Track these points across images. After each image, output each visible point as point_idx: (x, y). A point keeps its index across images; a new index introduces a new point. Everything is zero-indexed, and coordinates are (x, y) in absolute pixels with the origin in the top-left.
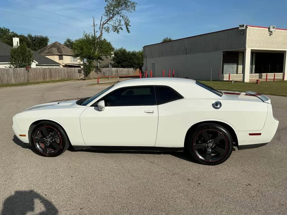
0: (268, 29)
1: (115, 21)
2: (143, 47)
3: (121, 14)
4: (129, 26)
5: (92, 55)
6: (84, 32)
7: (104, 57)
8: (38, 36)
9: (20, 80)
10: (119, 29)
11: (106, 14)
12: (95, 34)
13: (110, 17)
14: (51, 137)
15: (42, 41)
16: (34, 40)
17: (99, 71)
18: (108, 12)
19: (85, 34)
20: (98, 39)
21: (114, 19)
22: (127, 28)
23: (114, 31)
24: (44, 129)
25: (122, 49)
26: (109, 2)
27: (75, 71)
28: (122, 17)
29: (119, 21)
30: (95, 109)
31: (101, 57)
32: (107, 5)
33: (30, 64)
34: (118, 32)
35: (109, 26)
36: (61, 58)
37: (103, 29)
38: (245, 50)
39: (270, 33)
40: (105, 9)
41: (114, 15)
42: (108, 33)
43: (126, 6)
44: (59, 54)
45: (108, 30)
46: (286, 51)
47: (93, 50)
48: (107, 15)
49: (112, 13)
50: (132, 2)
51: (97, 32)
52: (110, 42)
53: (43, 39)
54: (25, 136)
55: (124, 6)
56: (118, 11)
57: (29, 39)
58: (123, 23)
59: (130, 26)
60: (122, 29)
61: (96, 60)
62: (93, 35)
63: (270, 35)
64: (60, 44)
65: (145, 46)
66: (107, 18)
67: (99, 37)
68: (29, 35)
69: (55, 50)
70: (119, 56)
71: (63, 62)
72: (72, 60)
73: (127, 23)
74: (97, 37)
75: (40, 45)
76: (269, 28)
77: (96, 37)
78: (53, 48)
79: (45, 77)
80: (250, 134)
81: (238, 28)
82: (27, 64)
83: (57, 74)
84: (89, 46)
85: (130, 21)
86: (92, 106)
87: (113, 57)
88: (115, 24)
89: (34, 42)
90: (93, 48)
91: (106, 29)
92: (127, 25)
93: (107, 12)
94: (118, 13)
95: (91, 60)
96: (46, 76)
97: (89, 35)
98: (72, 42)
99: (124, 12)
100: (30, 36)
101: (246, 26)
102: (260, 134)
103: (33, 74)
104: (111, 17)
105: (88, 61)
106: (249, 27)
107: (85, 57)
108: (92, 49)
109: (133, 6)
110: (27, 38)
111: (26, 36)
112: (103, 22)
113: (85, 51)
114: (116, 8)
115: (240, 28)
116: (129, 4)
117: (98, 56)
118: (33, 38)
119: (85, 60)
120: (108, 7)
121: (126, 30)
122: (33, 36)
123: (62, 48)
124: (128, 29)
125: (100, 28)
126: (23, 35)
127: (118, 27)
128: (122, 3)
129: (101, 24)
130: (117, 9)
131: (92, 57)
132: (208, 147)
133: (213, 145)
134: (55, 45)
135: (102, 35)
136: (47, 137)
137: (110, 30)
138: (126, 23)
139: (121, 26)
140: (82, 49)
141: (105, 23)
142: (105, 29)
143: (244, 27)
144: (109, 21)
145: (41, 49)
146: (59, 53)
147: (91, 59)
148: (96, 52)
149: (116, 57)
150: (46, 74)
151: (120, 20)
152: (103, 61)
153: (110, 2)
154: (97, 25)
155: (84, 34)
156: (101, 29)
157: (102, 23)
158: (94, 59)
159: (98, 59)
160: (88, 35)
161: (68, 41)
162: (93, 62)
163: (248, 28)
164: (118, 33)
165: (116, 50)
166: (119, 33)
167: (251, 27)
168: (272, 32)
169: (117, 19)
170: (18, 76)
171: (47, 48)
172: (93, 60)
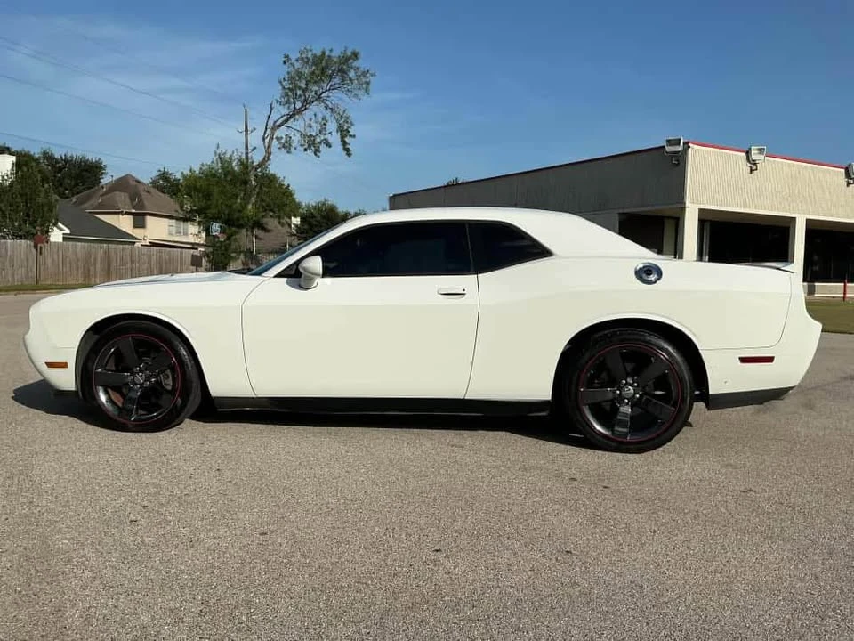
0: (744, 155)
1: (311, 120)
2: (391, 198)
3: (328, 103)
4: (351, 136)
5: (236, 215)
6: (218, 147)
7: (271, 223)
8: (72, 157)
9: (13, 275)
10: (320, 143)
11: (283, 100)
12: (247, 154)
13: (295, 107)
14: (146, 370)
15: (84, 173)
16: (60, 169)
17: (256, 264)
18: (290, 94)
19: (218, 152)
20: (256, 169)
21: (308, 114)
22: (344, 143)
23: (306, 150)
24: (127, 343)
25: (324, 204)
26: (294, 67)
27: (181, 258)
28: (332, 109)
29: (320, 120)
30: (287, 283)
31: (265, 220)
32: (288, 73)
33: (48, 232)
34: (316, 152)
35: (290, 132)
36: (139, 222)
37: (275, 140)
38: (683, 209)
39: (751, 167)
40: (282, 85)
41: (306, 102)
42: (288, 152)
43: (343, 80)
44: (134, 211)
45: (287, 146)
46: (795, 218)
47: (239, 201)
48: (288, 102)
49: (303, 98)
50: (362, 69)
51: (253, 150)
52: (289, 186)
53: (89, 166)
54: (64, 365)
55: (337, 80)
56: (319, 93)
57: (44, 165)
58: (332, 126)
59: (354, 136)
60: (329, 145)
61: (247, 231)
62: (244, 157)
63: (752, 171)
64: (138, 182)
65: (395, 196)
66: (285, 111)
67: (261, 164)
68: (45, 153)
69: (121, 198)
70: (315, 223)
71: (146, 234)
72: (174, 229)
73: (345, 128)
74: (255, 164)
75: (77, 185)
76: (748, 153)
77: (252, 162)
78: (117, 193)
79: (91, 273)
80: (744, 360)
81: (664, 147)
82: (38, 228)
83: (126, 264)
84: (228, 187)
85: (352, 124)
86: (279, 275)
87: (296, 226)
88: (308, 129)
89: (59, 175)
90: (242, 195)
91: (283, 141)
92: (344, 133)
93: (287, 95)
94: (319, 97)
95: (234, 229)
96: (92, 269)
97: (231, 156)
98: (175, 180)
99: (336, 97)
100: (48, 156)
101: (686, 143)
102: (770, 360)
103: (53, 260)
104: (298, 107)
105: (223, 231)
106: (695, 147)
107: (215, 219)
108: (236, 196)
109: (364, 80)
110: (37, 161)
111: (37, 156)
112: (275, 122)
113: (217, 201)
114: (315, 82)
115: (670, 149)
116: (352, 74)
117: (254, 219)
118: (57, 162)
119: (216, 228)
120: (291, 79)
121: (342, 147)
122: (57, 156)
123: (144, 194)
124: (348, 146)
125: (264, 139)
126: (26, 150)
127: (318, 140)
128: (333, 72)
129: (267, 125)
130: (315, 88)
131: (238, 219)
132: (621, 398)
133: (635, 394)
134: (124, 184)
135: (269, 159)
136: (135, 370)
137: (295, 143)
138: (343, 127)
139: (326, 137)
140: (208, 196)
141: (281, 125)
142: (280, 143)
143: (679, 144)
144: (292, 120)
145: (78, 193)
146: (133, 208)
147: (233, 226)
148: (250, 207)
149: (306, 227)
150: (95, 264)
151: (324, 118)
152: (267, 234)
153: (296, 67)
154: (255, 129)
155: (215, 153)
156: (267, 140)
157: (271, 124)
158: (240, 226)
159: (253, 228)
160: (228, 156)
161: (164, 176)
162: (237, 233)
163: (690, 149)
164: (316, 154)
165: (308, 206)
166: (319, 157)
167: (699, 147)
168: (755, 164)
169: (315, 115)
170: (7, 264)
171: (101, 193)
172: (238, 230)
